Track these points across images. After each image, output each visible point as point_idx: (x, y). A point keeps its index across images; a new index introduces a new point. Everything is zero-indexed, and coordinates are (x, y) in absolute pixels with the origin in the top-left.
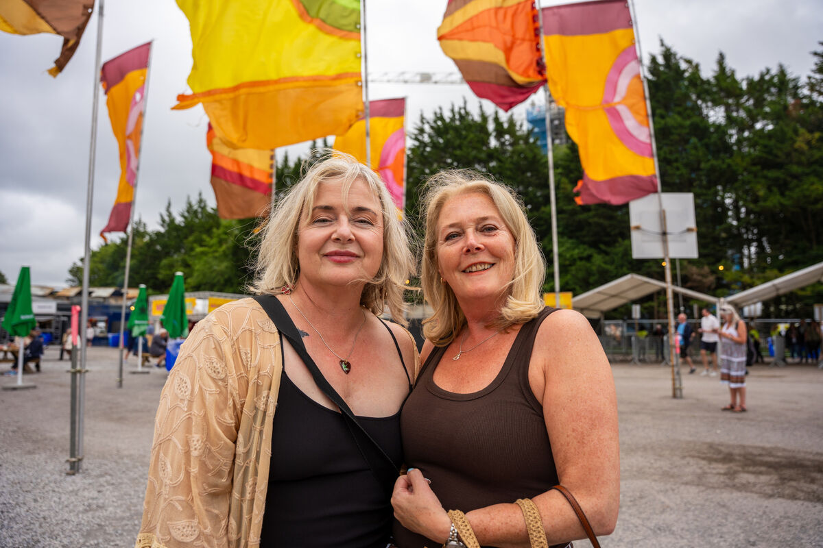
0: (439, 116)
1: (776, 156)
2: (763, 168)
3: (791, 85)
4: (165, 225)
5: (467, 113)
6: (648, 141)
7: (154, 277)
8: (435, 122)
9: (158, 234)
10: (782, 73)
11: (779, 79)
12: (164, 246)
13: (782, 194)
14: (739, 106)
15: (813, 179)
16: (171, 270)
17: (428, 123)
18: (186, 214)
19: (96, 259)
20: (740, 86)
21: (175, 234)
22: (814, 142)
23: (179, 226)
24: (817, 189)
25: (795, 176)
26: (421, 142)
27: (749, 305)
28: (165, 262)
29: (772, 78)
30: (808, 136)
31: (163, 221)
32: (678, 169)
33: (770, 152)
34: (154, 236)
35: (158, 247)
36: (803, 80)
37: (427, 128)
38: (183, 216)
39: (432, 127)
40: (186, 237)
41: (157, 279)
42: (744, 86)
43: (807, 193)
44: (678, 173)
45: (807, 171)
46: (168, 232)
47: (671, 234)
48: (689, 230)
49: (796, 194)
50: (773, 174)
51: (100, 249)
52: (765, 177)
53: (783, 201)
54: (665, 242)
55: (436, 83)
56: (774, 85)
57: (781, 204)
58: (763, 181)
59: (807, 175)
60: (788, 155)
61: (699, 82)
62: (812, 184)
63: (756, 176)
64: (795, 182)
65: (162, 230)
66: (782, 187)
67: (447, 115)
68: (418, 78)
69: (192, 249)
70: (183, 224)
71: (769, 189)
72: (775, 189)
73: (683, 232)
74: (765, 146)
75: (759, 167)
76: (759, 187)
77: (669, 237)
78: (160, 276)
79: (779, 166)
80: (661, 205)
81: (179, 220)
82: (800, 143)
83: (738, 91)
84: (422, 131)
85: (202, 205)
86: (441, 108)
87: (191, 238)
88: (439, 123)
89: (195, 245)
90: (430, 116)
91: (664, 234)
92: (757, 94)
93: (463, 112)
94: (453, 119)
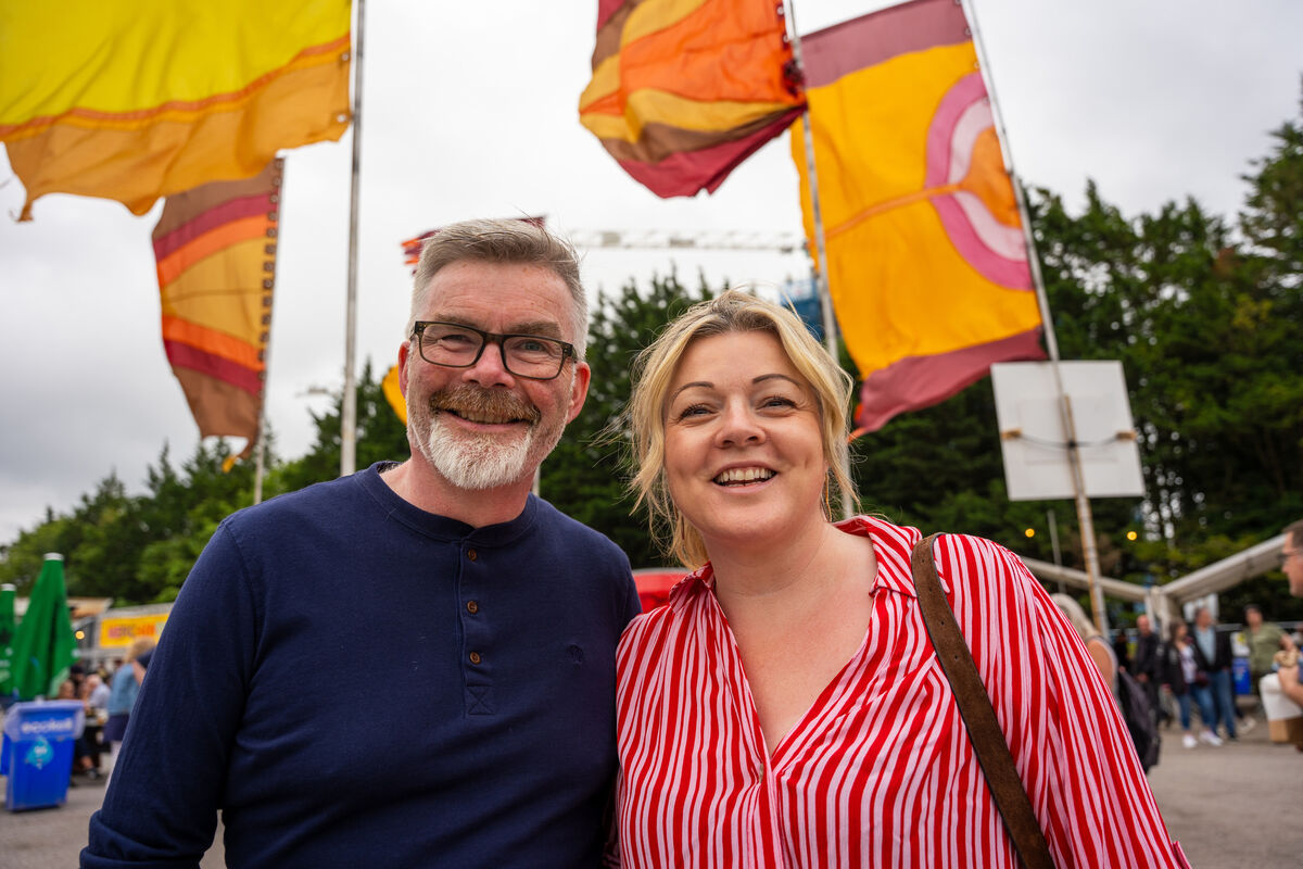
0: (630, 293)
1: (1205, 341)
2: (1185, 362)
3: (1210, 229)
4: (158, 487)
5: (678, 288)
6: (1022, 256)
7: (131, 576)
8: (624, 302)
9: (143, 501)
10: (1194, 209)
11: (1192, 218)
12: (153, 523)
13: (1223, 405)
14: (1130, 261)
15: (1269, 377)
16: (160, 564)
17: (612, 304)
18: (195, 467)
19: (27, 547)
20: (1129, 230)
21: (172, 500)
22: (1264, 316)
23: (182, 487)
24: (1279, 394)
25: (1240, 374)
26: (599, 336)
27: (1193, 600)
28: (151, 550)
29: (1181, 215)
30: (1254, 308)
31: (154, 478)
33: (1194, 335)
34: (137, 507)
35: (144, 527)
36: (1231, 220)
37: (610, 313)
38: (188, 469)
39: (619, 312)
40: (192, 506)
41: (135, 581)
42: (1138, 230)
43: (1264, 401)
45: (1260, 363)
46: (162, 497)
47: (1085, 444)
48: (1122, 437)
49: (1245, 403)
50: (1202, 371)
51: (39, 530)
52: (1190, 377)
53: (1226, 415)
54: (1073, 462)
55: (628, 247)
56: (1186, 228)
57: (1223, 422)
58: (1188, 383)
59: (1260, 370)
60: (1223, 338)
61: (1064, 224)
62: (1270, 385)
63: (1174, 376)
64: (1240, 384)
65: (150, 494)
66: (1221, 392)
67: (645, 291)
68: (598, 240)
69: (200, 527)
70: (188, 485)
71: (1199, 396)
72: (1209, 397)
73: (1110, 442)
74: (1184, 325)
75: (1176, 362)
76: (1181, 393)
77: (1082, 452)
78: (142, 576)
79: (1211, 358)
80: (1060, 385)
81: (182, 476)
82: (1241, 318)
83: (1128, 239)
84: (600, 318)
85: (224, 450)
86: (633, 280)
87: (200, 509)
88: (632, 305)
89: (206, 520)
90: (616, 294)
91: (1072, 445)
92: (1160, 242)
93: (670, 285)
94: (655, 298)
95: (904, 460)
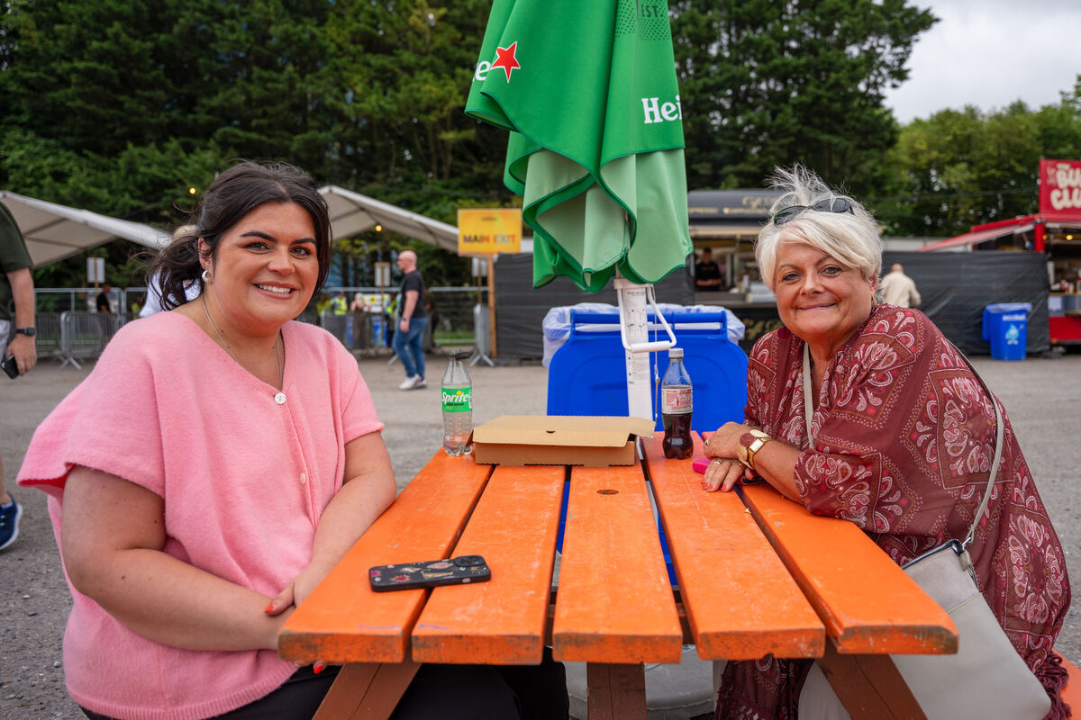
1: (386, 34)
2: (367, 50)
13: (385, 93)
15: (427, 75)
24: (431, 91)
25: (409, 70)
32: (233, 30)
43: (417, 95)
44: (232, 37)
45: (423, 62)
49: (403, 95)
50: (376, 60)
52: (368, 65)
53: (384, 103)
57: (382, 108)
58: (364, 70)
59: (423, 68)
60: (400, 33)
62: (426, 82)
63: (354, 61)
64: (405, 76)
66: (388, 80)
71: (370, 83)
72: (377, 85)
75: (360, 48)
76: (357, 78)
79: (388, 50)
82: (417, 19)
95: (79, 103)
